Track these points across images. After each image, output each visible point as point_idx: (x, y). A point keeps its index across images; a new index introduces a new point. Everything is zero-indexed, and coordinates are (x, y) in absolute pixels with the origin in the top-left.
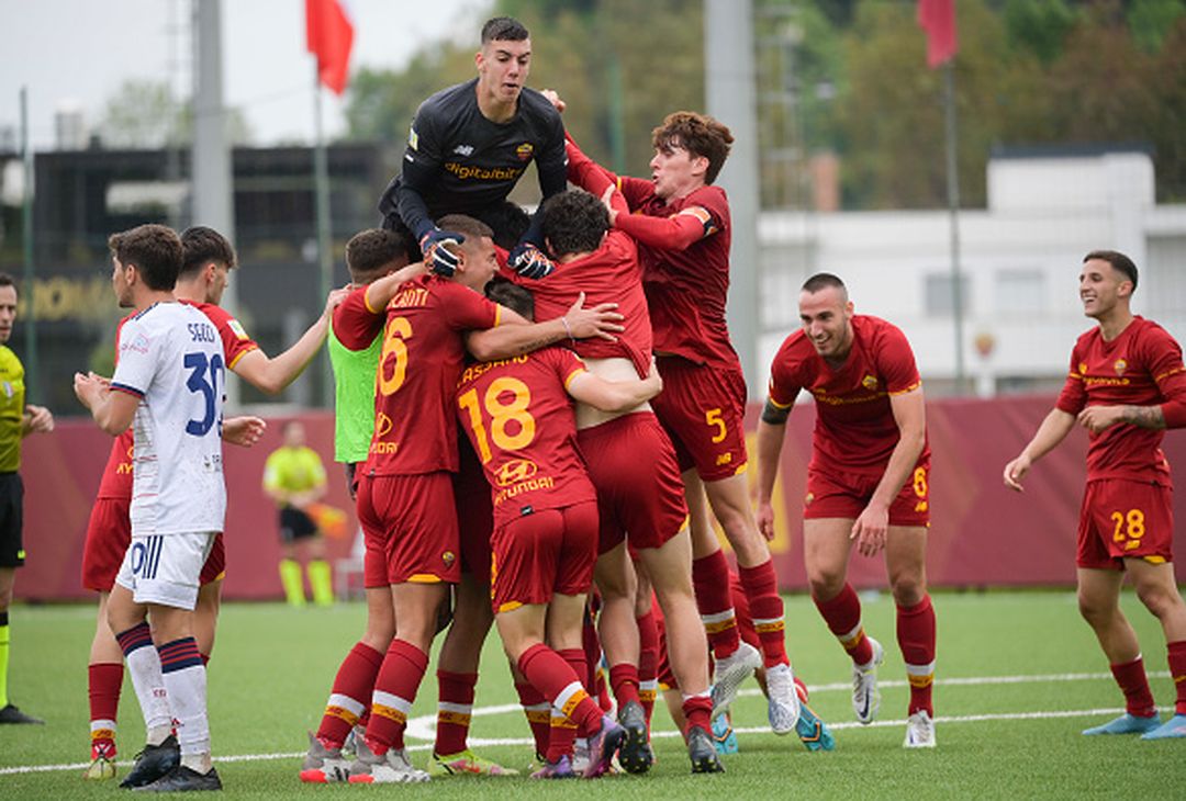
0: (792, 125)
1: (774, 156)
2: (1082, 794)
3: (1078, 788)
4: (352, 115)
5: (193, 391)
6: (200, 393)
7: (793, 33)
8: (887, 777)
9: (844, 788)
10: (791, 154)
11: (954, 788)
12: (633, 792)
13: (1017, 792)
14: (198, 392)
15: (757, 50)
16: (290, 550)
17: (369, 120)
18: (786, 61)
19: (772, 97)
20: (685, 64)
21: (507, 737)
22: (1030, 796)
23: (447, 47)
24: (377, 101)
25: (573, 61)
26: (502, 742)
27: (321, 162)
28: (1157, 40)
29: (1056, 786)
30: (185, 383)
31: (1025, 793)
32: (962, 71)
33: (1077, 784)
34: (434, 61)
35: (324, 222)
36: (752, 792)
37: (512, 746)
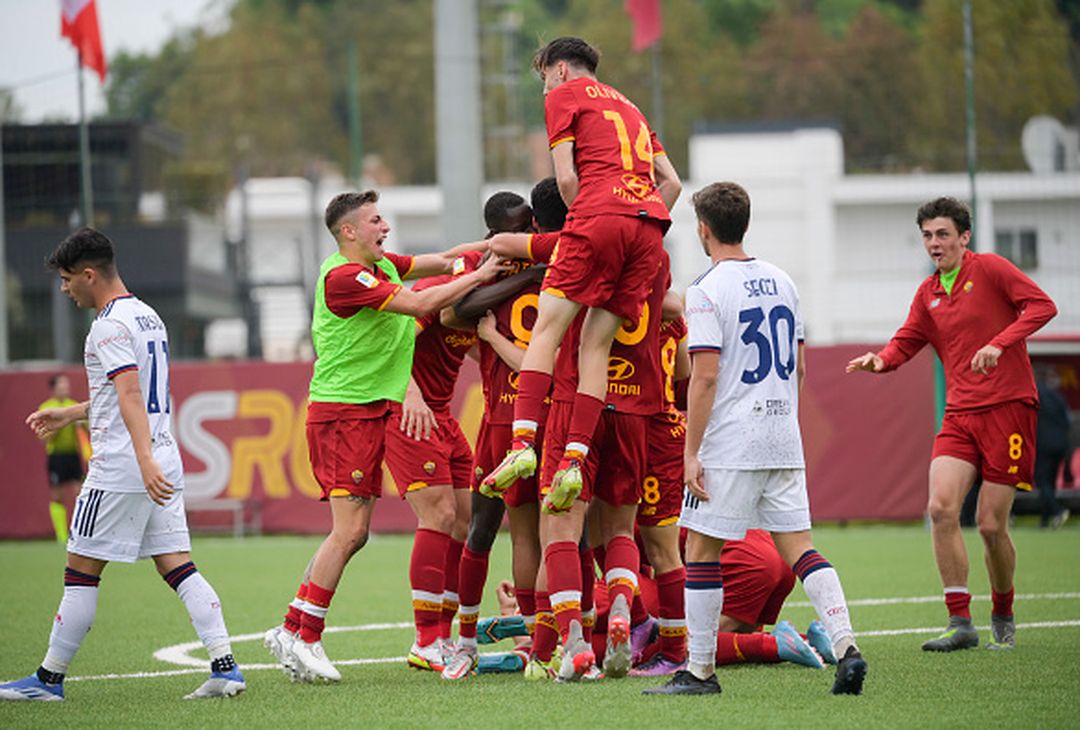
0: (513, 104)
1: (496, 132)
2: (780, 712)
3: (778, 706)
4: (112, 97)
5: (747, 344)
6: (754, 346)
7: (512, 21)
8: (603, 698)
9: (565, 709)
10: (512, 130)
11: (664, 706)
12: (373, 712)
13: (721, 710)
14: (751, 344)
15: (482, 36)
16: (55, 494)
17: (125, 100)
18: (507, 46)
19: (495, 78)
20: (415, 49)
21: (257, 662)
22: (733, 713)
23: (197, 33)
24: (133, 83)
25: (312, 46)
26: (254, 667)
27: (84, 138)
28: (843, 26)
29: (757, 705)
30: (740, 337)
31: (729, 711)
32: (667, 55)
33: (776, 703)
34: (186, 46)
35: (88, 194)
36: (481, 712)
37: (262, 670)
